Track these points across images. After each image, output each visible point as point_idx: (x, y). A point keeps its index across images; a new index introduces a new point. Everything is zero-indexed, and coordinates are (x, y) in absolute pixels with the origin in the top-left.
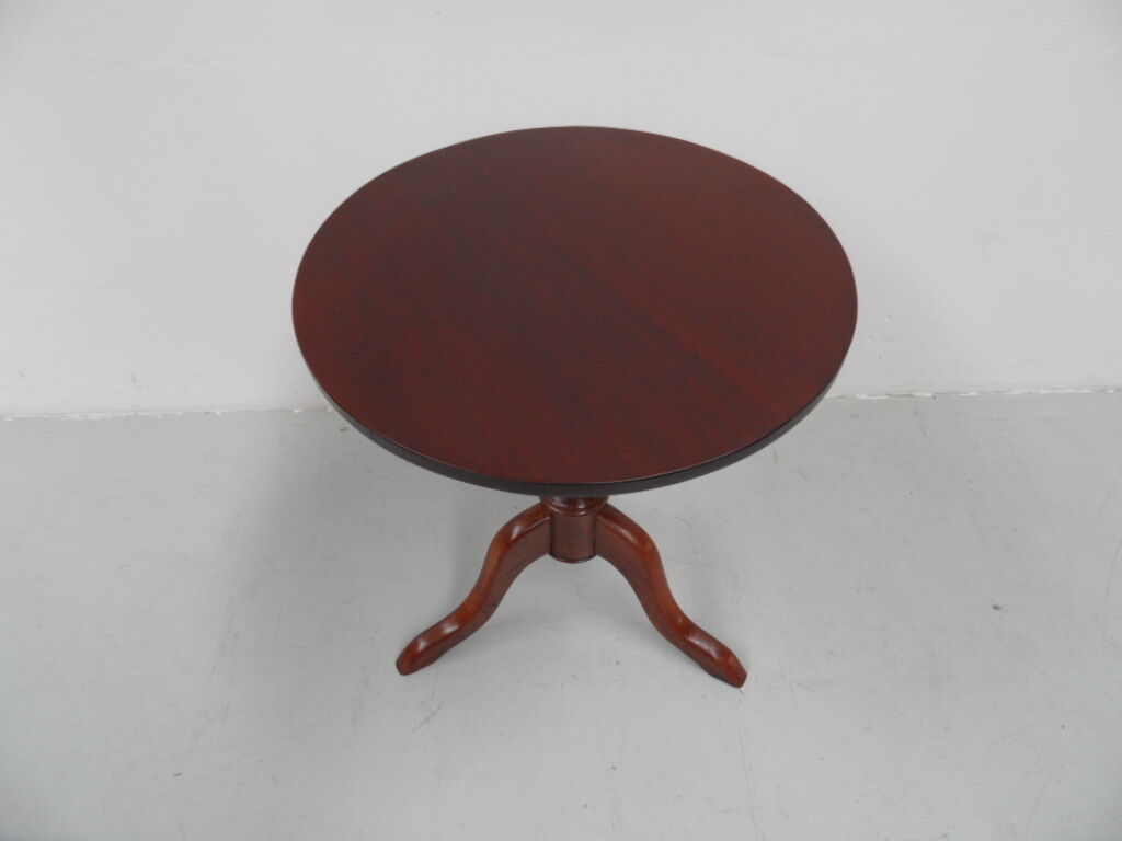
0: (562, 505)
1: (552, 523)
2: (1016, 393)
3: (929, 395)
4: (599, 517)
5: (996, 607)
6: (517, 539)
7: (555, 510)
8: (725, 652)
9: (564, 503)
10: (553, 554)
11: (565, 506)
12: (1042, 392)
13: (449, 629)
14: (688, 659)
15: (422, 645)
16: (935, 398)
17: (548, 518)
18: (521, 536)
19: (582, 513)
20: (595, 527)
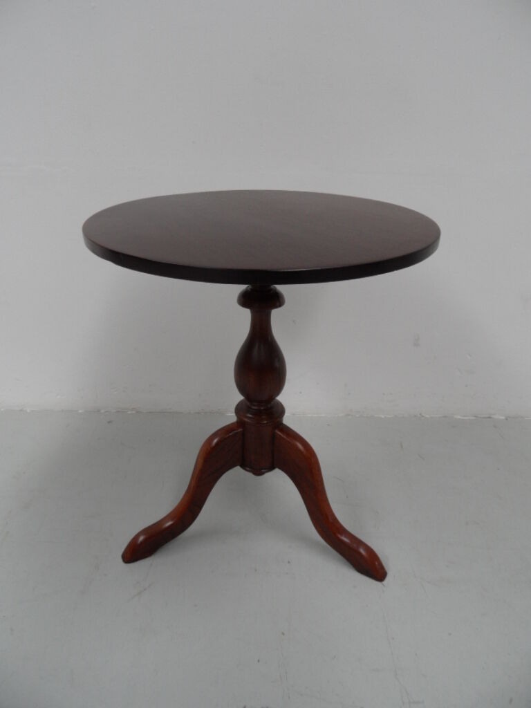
0: (250, 416)
1: (244, 435)
3: (504, 418)
4: (277, 431)
7: (246, 420)
9: (253, 415)
10: (243, 466)
11: (253, 417)
15: (141, 538)
16: (507, 419)
18: (217, 444)
19: (265, 422)
20: (274, 436)
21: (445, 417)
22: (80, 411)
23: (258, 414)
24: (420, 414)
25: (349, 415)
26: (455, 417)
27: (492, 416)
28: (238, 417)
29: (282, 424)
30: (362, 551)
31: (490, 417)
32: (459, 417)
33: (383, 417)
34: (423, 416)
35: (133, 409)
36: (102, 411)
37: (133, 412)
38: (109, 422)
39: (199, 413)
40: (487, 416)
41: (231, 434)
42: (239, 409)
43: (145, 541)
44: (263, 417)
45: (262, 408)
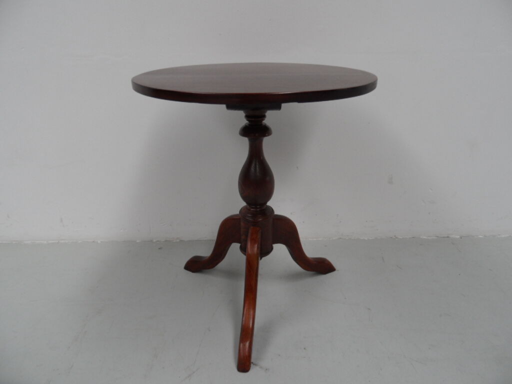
3: (458, 237)
16: (461, 238)
21: (414, 237)
22: (138, 241)
25: (340, 238)
26: (421, 237)
27: (450, 236)
31: (448, 237)
32: (425, 237)
34: (396, 238)
35: (178, 238)
36: (154, 241)
37: (178, 241)
40: (446, 236)
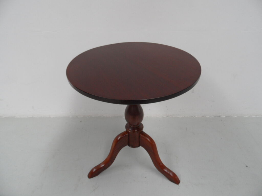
0: (131, 130)
1: (129, 136)
2: (247, 116)
3: (224, 117)
4: (141, 135)
5: (246, 166)
6: (119, 140)
7: (129, 131)
8: (175, 175)
9: (132, 129)
10: (129, 145)
11: (132, 130)
12: (253, 116)
13: (102, 166)
14: (164, 176)
15: (94, 170)
16: (226, 117)
17: (128, 134)
18: (120, 139)
19: (136, 132)
20: (139, 136)
21: (203, 117)
22: (70, 117)
23: (134, 129)
24: (194, 116)
25: (167, 117)
28: (126, 130)
29: (142, 132)
30: (171, 174)
31: (220, 117)
32: (208, 117)
33: (180, 117)
35: (89, 116)
37: (89, 117)
38: (81, 121)
39: (113, 117)
41: (124, 136)
42: (127, 127)
43: (96, 171)
44: (136, 130)
45: (135, 127)
